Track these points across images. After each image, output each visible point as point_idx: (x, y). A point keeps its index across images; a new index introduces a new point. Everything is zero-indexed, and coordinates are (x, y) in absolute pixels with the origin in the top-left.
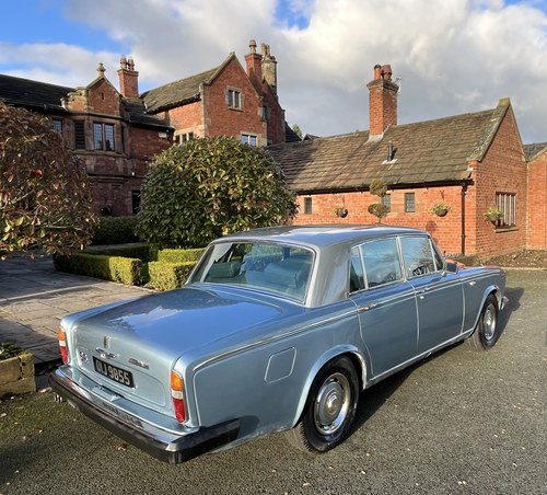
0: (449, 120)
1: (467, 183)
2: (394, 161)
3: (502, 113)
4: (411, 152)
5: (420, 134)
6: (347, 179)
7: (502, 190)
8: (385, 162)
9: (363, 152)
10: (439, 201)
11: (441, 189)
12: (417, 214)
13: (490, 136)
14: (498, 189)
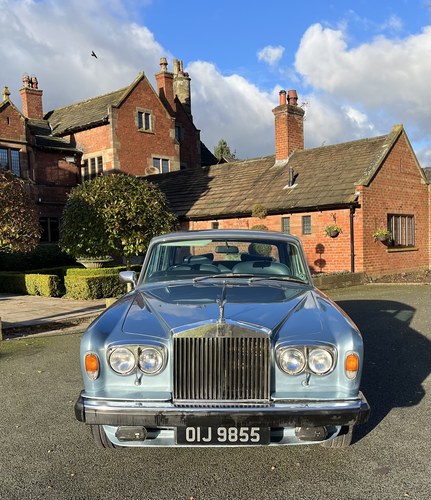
0: (348, 146)
1: (354, 206)
2: (295, 186)
3: (393, 139)
4: (310, 177)
5: (321, 158)
6: (251, 204)
7: (396, 212)
8: (287, 187)
9: (269, 177)
10: (331, 223)
11: (333, 212)
12: (313, 235)
13: (379, 162)
14: (390, 212)
